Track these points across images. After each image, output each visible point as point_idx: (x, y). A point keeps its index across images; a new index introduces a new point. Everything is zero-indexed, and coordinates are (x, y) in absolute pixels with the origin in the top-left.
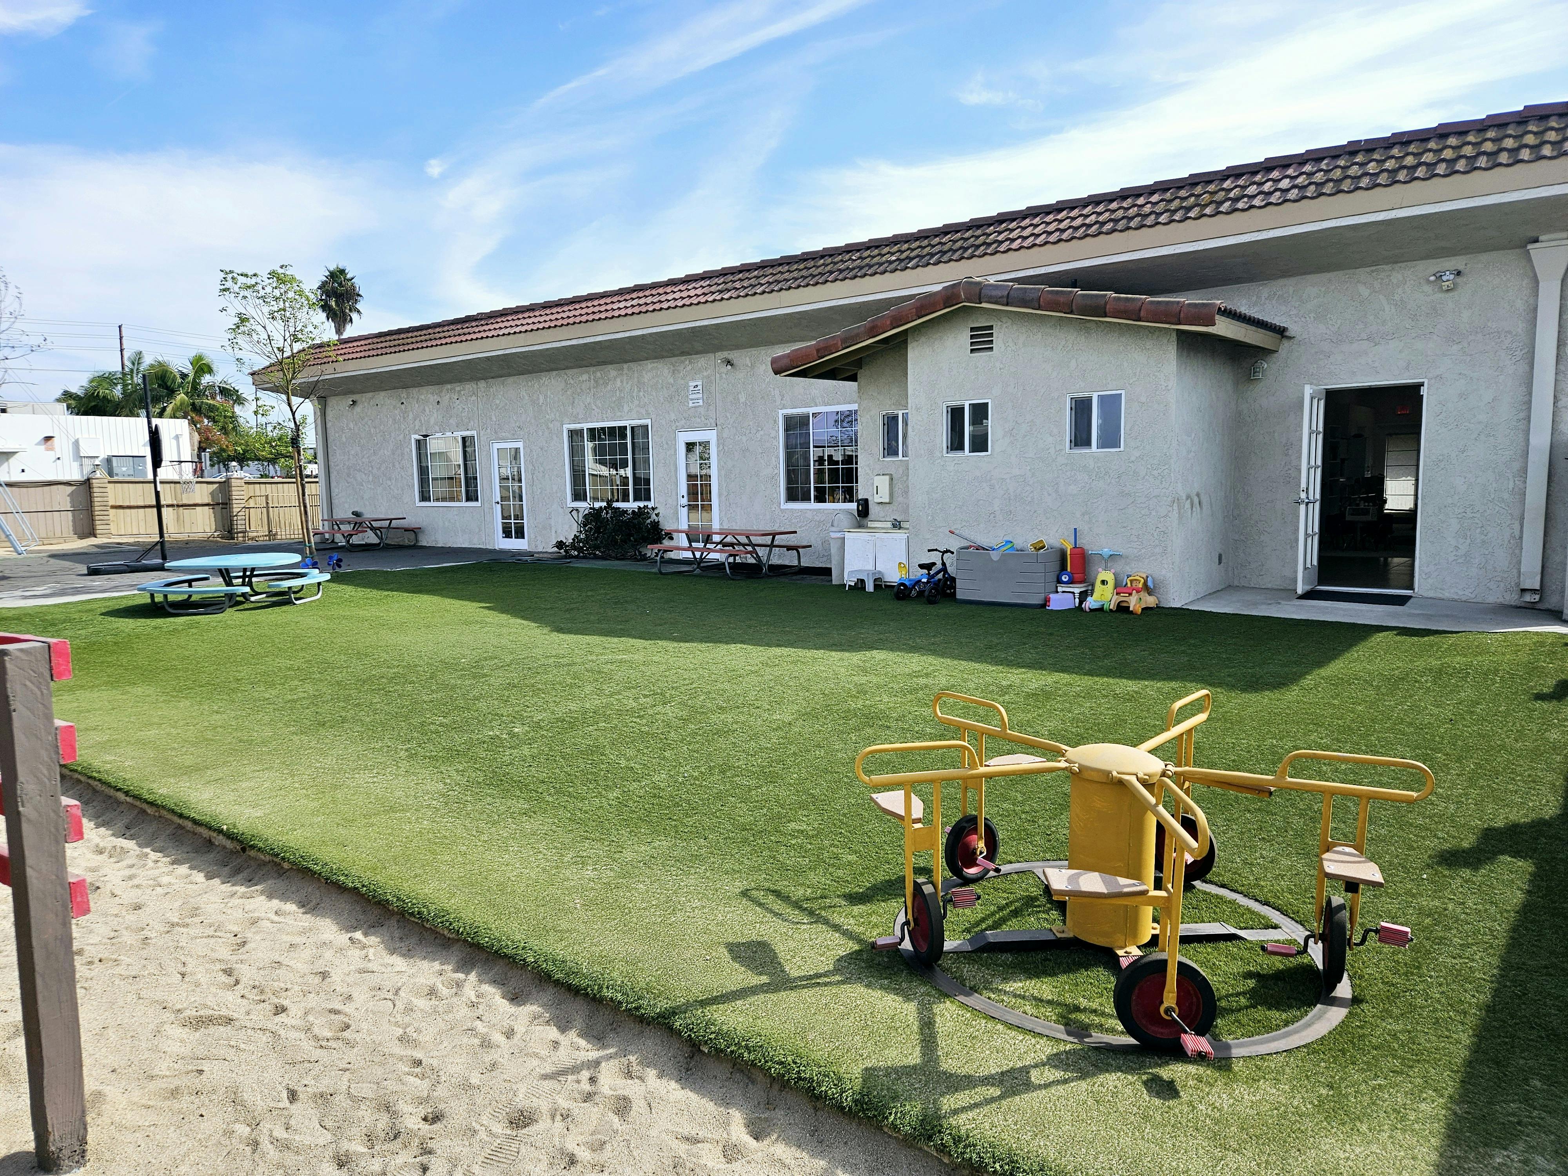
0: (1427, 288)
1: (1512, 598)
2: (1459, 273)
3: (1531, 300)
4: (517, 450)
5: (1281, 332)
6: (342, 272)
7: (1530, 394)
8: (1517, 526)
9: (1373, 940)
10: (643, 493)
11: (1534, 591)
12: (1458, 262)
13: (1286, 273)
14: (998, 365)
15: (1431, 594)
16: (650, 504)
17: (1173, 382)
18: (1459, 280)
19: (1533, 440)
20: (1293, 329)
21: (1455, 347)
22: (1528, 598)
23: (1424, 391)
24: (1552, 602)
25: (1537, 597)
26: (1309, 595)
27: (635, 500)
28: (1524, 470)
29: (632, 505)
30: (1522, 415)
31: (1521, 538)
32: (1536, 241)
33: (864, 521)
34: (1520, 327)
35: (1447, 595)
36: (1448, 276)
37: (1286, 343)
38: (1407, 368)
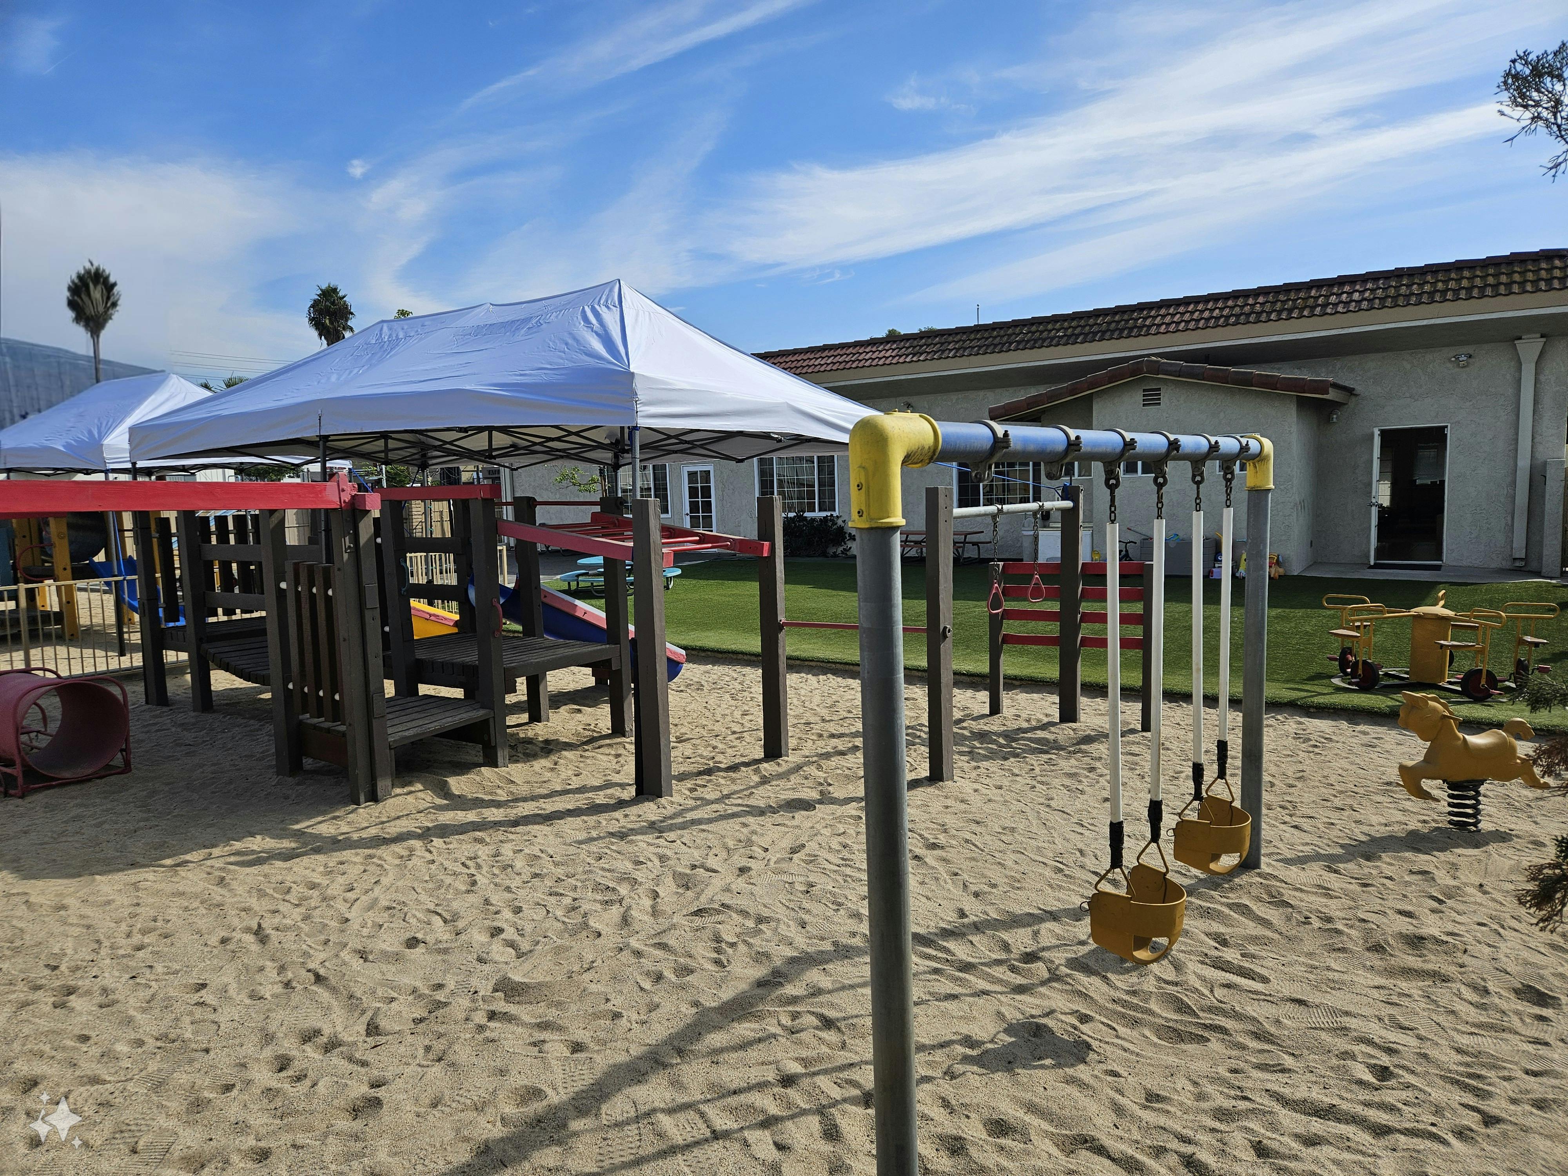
0: (1449, 365)
1: (1507, 564)
2: (1470, 356)
3: (1517, 374)
4: (708, 473)
5: (1350, 391)
6: (335, 290)
7: (1517, 434)
8: (1509, 518)
9: (1536, 672)
10: (828, 504)
11: (1521, 559)
12: (1470, 349)
13: (1354, 353)
14: (1165, 415)
15: (1454, 564)
16: (835, 514)
17: (1294, 429)
18: (1471, 360)
19: (1520, 463)
20: (1359, 389)
21: (1468, 404)
22: (1518, 564)
23: (1448, 432)
24: (1534, 565)
25: (1523, 563)
26: (1376, 566)
27: (820, 510)
28: (1514, 482)
29: (818, 514)
30: (1512, 447)
31: (1513, 525)
32: (1520, 338)
33: (1047, 523)
34: (1510, 391)
35: (1465, 563)
36: (1463, 358)
37: (1353, 399)
38: (1436, 417)
